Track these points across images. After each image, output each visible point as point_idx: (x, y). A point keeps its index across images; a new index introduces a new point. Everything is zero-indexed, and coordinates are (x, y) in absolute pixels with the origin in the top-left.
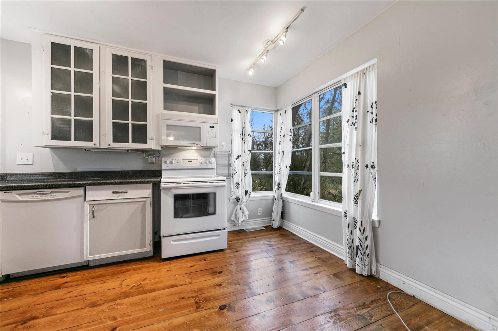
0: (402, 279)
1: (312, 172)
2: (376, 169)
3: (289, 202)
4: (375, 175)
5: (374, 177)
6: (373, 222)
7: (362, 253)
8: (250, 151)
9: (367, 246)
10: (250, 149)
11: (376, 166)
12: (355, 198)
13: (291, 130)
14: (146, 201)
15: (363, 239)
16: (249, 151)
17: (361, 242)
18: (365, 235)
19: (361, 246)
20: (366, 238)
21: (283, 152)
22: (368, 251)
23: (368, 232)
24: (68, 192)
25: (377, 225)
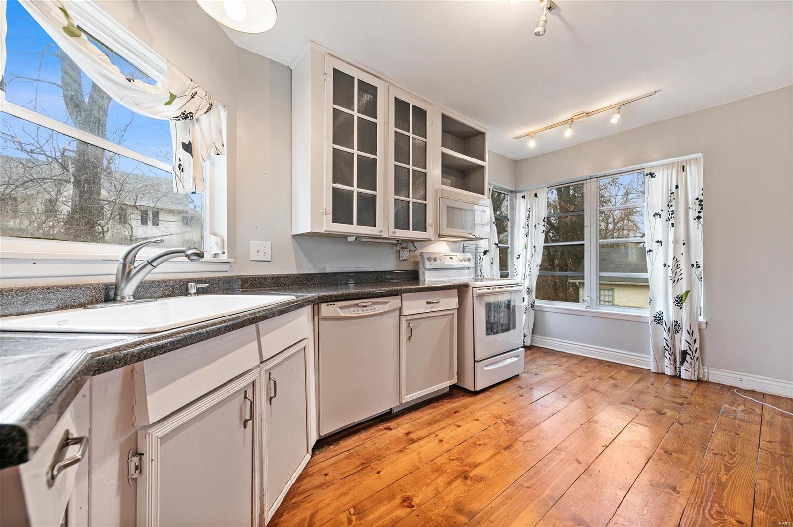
0: (739, 377)
1: (585, 273)
2: (702, 268)
3: (543, 311)
4: (701, 275)
5: (700, 277)
6: (700, 324)
7: (692, 357)
8: (497, 244)
9: (697, 349)
10: (497, 242)
11: (702, 266)
12: (675, 300)
13: (545, 218)
14: (453, 314)
15: (692, 342)
16: (495, 244)
17: (690, 346)
18: (694, 338)
19: (691, 350)
20: (695, 341)
21: (534, 247)
22: (697, 355)
23: (696, 335)
24: (387, 303)
25: (704, 326)
